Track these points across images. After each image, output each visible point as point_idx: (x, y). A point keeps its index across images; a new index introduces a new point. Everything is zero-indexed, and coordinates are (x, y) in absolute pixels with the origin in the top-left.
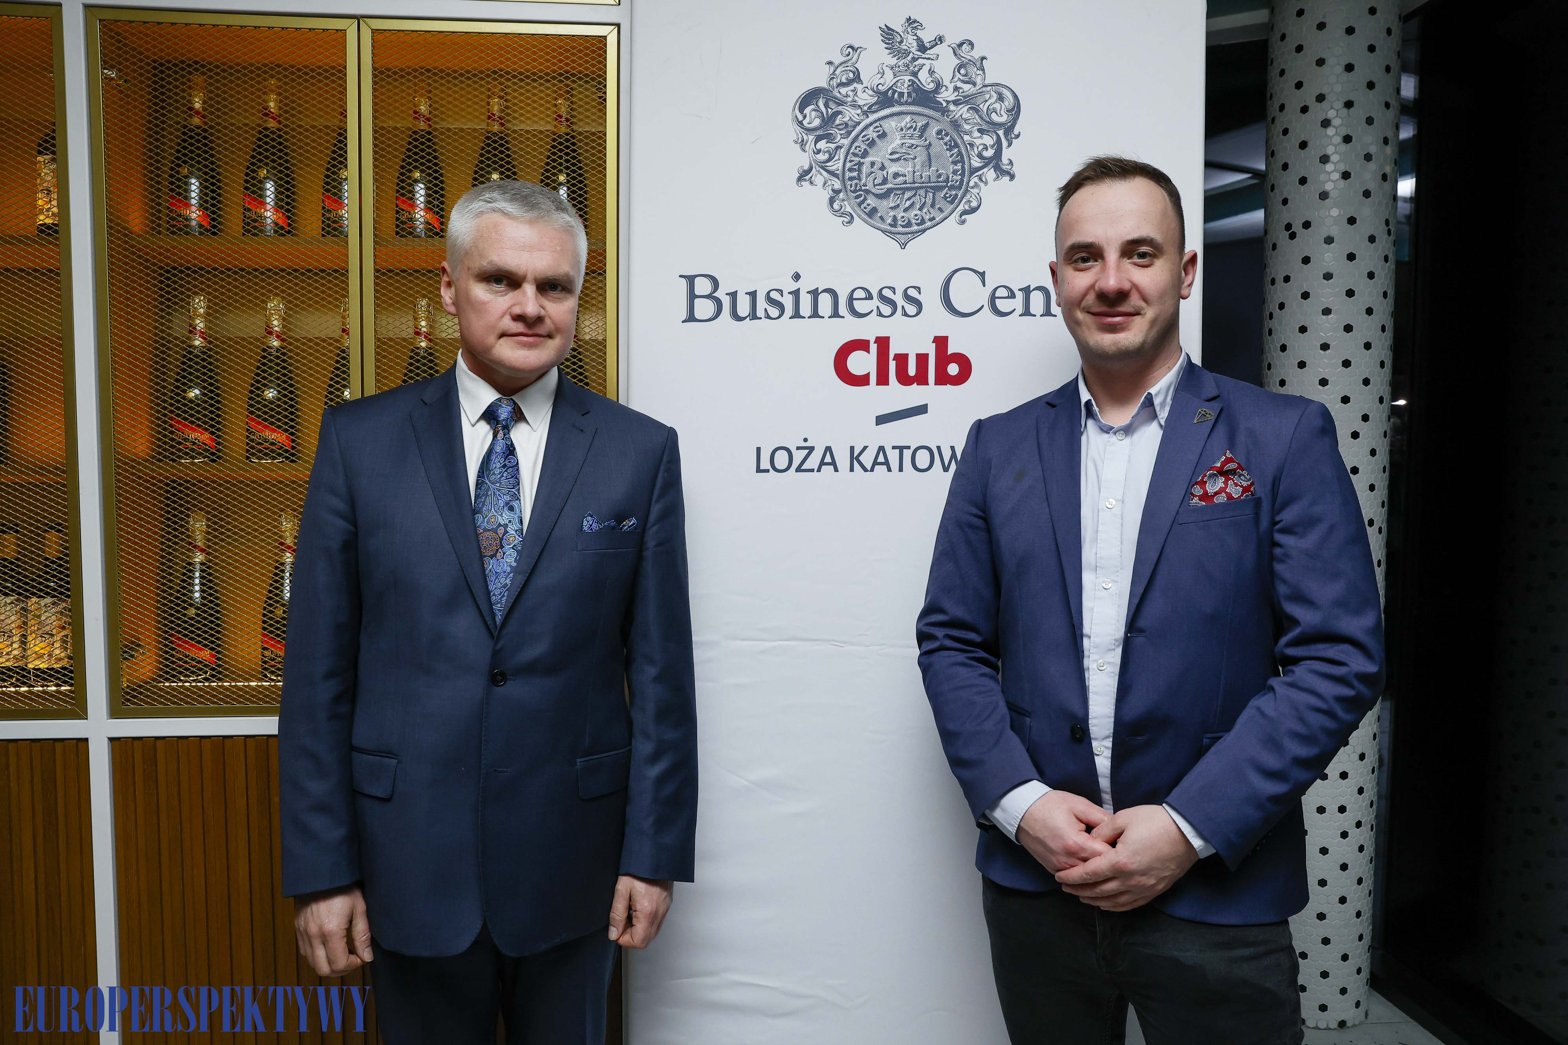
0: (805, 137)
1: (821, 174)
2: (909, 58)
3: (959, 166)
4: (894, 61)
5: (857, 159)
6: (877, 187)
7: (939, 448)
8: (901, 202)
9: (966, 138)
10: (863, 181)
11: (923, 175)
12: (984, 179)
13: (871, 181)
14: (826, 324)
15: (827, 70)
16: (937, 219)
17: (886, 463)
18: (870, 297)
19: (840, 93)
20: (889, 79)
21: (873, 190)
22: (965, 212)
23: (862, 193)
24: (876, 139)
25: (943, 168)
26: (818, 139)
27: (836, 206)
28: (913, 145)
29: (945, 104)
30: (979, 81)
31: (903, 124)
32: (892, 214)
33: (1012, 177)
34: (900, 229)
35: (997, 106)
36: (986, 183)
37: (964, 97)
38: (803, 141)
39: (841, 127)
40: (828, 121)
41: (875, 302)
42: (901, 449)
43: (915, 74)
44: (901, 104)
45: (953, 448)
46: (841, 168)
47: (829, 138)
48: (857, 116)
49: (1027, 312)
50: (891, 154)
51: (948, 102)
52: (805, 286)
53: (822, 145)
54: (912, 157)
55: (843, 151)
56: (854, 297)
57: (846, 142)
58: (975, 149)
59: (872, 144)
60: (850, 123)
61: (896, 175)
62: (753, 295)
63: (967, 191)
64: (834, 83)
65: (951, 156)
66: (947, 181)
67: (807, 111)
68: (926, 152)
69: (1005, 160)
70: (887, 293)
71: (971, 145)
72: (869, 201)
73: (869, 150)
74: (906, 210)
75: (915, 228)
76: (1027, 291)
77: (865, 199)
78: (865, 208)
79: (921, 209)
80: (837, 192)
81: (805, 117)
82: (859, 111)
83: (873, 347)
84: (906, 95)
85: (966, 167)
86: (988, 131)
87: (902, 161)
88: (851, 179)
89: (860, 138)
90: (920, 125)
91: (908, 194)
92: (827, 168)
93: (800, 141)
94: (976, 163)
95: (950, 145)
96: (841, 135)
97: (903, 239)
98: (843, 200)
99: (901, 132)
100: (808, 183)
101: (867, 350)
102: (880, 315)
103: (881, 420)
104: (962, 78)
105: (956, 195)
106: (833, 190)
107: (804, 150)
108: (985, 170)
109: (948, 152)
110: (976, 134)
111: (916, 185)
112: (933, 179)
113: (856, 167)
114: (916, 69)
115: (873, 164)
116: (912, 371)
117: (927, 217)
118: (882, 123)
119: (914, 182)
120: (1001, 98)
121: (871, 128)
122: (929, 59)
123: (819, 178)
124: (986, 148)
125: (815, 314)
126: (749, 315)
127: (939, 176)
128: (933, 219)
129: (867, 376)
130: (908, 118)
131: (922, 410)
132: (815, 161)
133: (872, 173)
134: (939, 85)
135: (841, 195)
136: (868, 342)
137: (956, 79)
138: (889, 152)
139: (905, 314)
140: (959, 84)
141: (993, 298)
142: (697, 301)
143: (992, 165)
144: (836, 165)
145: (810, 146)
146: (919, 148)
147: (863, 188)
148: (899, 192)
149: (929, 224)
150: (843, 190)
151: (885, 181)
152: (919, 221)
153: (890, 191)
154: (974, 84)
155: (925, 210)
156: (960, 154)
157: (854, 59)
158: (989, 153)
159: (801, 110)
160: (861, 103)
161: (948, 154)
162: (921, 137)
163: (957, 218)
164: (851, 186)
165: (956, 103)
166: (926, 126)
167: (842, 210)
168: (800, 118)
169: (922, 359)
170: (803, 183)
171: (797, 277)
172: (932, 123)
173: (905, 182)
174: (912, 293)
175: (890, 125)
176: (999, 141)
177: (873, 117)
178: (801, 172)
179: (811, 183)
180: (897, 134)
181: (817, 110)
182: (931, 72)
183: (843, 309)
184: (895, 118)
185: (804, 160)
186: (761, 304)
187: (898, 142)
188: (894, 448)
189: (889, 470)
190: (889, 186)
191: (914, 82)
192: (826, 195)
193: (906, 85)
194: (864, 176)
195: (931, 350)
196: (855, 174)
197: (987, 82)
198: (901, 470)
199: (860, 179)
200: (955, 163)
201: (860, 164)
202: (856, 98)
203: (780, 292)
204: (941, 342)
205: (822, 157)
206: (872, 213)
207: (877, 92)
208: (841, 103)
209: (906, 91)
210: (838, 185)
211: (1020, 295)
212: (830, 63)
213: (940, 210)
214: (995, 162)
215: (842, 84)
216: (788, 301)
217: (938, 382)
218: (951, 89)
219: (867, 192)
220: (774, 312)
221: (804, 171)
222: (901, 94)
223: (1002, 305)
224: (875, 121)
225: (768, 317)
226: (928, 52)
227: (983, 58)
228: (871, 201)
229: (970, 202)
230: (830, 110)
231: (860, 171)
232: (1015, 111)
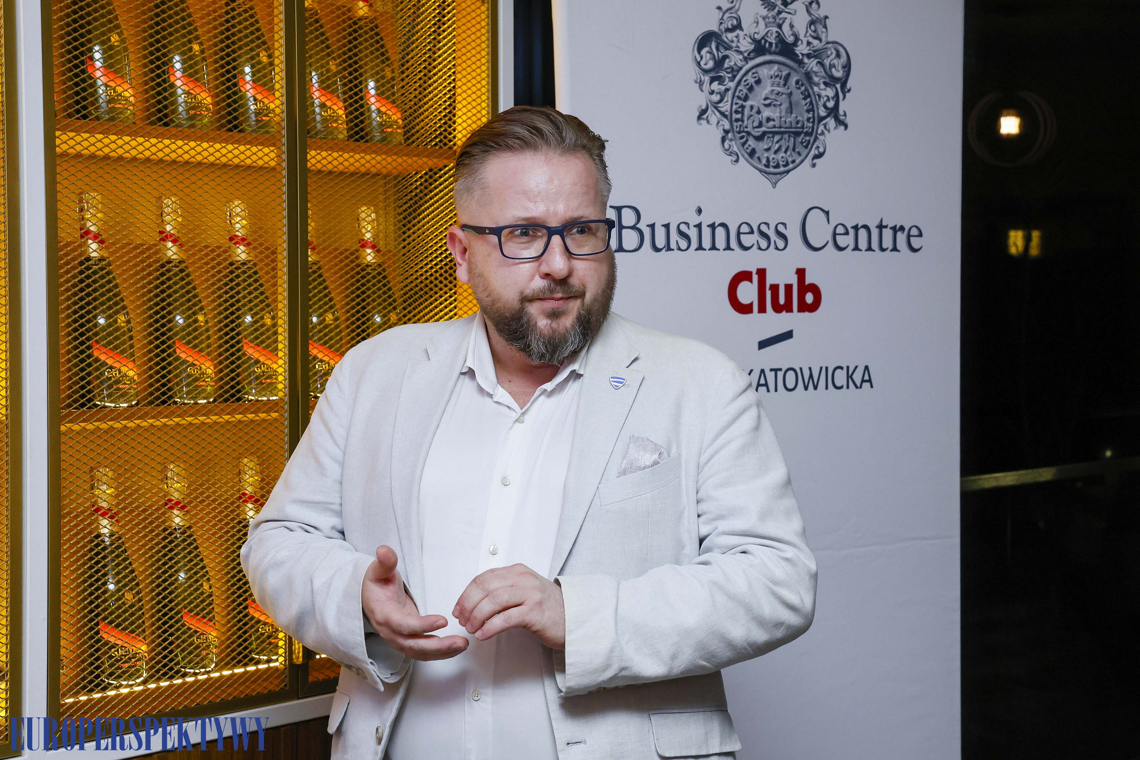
0: (703, 78)
1: (715, 114)
2: (776, 11)
3: (811, 115)
4: (764, 12)
5: (740, 102)
6: (756, 130)
7: (801, 369)
8: (772, 144)
9: (816, 89)
10: (745, 123)
11: (787, 121)
12: (828, 128)
13: (751, 124)
14: (721, 255)
15: (718, 14)
16: (797, 162)
17: (766, 385)
18: (752, 232)
19: (727, 37)
20: (762, 30)
21: (753, 133)
22: (816, 157)
23: (744, 134)
24: (754, 84)
25: (801, 115)
26: (712, 80)
27: (726, 146)
28: (779, 92)
29: (801, 57)
30: (823, 37)
31: (772, 72)
32: (766, 155)
33: (846, 127)
34: (772, 170)
35: (835, 62)
36: (829, 131)
37: (815, 51)
38: (701, 81)
39: (728, 70)
40: (719, 63)
41: (756, 236)
42: (776, 370)
43: (780, 26)
44: (771, 53)
45: (810, 369)
46: (729, 110)
47: (720, 80)
48: (739, 61)
49: (856, 248)
50: (766, 99)
51: (803, 55)
52: (706, 220)
53: (715, 86)
54: (779, 103)
55: (730, 93)
56: (741, 231)
57: (732, 85)
58: (822, 99)
59: (751, 89)
60: (735, 68)
61: (769, 120)
62: (667, 226)
63: (816, 138)
64: (723, 27)
65: (806, 105)
66: (803, 127)
67: (704, 51)
68: (788, 100)
69: (841, 112)
70: (764, 228)
71: (820, 96)
72: (750, 142)
73: (749, 94)
74: (776, 152)
75: (782, 169)
76: (856, 228)
77: (747, 140)
78: (747, 148)
79: (786, 152)
80: (726, 132)
81: (702, 58)
82: (741, 57)
83: (755, 278)
84: (774, 46)
85: (816, 115)
86: (830, 84)
87: (772, 107)
88: (737, 120)
89: (743, 83)
90: (784, 74)
91: (777, 138)
92: (720, 109)
93: (699, 81)
94: (823, 113)
95: (805, 95)
96: (729, 78)
97: (774, 178)
98: (731, 140)
99: (771, 80)
100: (705, 122)
101: (750, 280)
102: (760, 248)
103: (763, 344)
104: (812, 34)
105: (809, 141)
106: (724, 130)
107: (702, 90)
108: (828, 119)
109: (803, 101)
110: (822, 86)
111: (783, 130)
112: (794, 125)
113: (740, 110)
114: (781, 22)
115: (752, 107)
116: (782, 301)
117: (790, 160)
118: (758, 69)
119: (781, 127)
120: (838, 56)
121: (750, 74)
122: (789, 13)
123: (714, 117)
124: (828, 100)
125: (714, 248)
126: (665, 247)
127: (798, 122)
128: (793, 162)
129: (751, 304)
130: (776, 67)
131: (788, 335)
132: (710, 101)
133: (751, 116)
134: (797, 39)
135: (730, 135)
136: (750, 273)
137: (808, 34)
138: (763, 97)
139: (777, 248)
140: (811, 40)
141: (835, 234)
142: (624, 231)
143: (832, 115)
144: (725, 107)
145: (706, 86)
146: (784, 96)
147: (746, 130)
148: (770, 135)
149: (791, 166)
150: (731, 131)
151: (760, 125)
152: (784, 163)
153: (764, 133)
154: (820, 40)
155: (788, 153)
156: (811, 103)
157: (737, 7)
158: (831, 104)
159: (699, 51)
160: (742, 49)
161: (804, 102)
162: (785, 85)
163: (811, 161)
164: (737, 128)
165: (809, 56)
166: (788, 75)
167: (731, 150)
168: (699, 59)
169: (789, 288)
170: (702, 121)
171: (699, 211)
172: (793, 73)
173: (774, 127)
174: (781, 228)
175: (764, 72)
176: (837, 95)
177: (751, 63)
178: (700, 111)
179: (708, 122)
180: (768, 81)
181: (710, 52)
182: (792, 26)
183: (733, 244)
184: (767, 66)
185: (701, 100)
186: (674, 236)
187: (769, 88)
188: (771, 370)
189: (768, 391)
190: (764, 129)
191: (779, 34)
192: (720, 134)
193: (774, 36)
194: (745, 118)
195: (794, 280)
196: (739, 116)
197: (830, 39)
198: (776, 390)
199: (743, 121)
200: (808, 111)
201: (743, 107)
202: (739, 44)
203: (687, 224)
204: (801, 273)
205: (716, 98)
206: (752, 153)
207: (754, 40)
208: (728, 48)
209: (774, 41)
210: (727, 127)
211: (852, 232)
212: (719, 8)
213: (799, 154)
214: (834, 112)
215: (728, 30)
216: (693, 233)
217: (801, 310)
218: (805, 43)
219: (749, 133)
220: (683, 244)
221: (702, 110)
222: (771, 44)
223: (842, 241)
224: (753, 68)
225: (679, 249)
226: (789, 7)
227: (826, 17)
228: (751, 142)
229: (818, 147)
230: (720, 53)
231: (742, 113)
232: (847, 67)
